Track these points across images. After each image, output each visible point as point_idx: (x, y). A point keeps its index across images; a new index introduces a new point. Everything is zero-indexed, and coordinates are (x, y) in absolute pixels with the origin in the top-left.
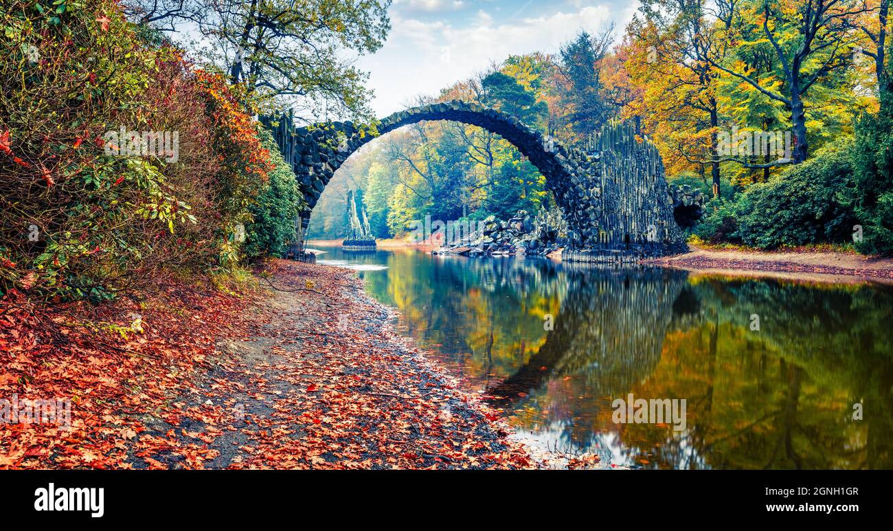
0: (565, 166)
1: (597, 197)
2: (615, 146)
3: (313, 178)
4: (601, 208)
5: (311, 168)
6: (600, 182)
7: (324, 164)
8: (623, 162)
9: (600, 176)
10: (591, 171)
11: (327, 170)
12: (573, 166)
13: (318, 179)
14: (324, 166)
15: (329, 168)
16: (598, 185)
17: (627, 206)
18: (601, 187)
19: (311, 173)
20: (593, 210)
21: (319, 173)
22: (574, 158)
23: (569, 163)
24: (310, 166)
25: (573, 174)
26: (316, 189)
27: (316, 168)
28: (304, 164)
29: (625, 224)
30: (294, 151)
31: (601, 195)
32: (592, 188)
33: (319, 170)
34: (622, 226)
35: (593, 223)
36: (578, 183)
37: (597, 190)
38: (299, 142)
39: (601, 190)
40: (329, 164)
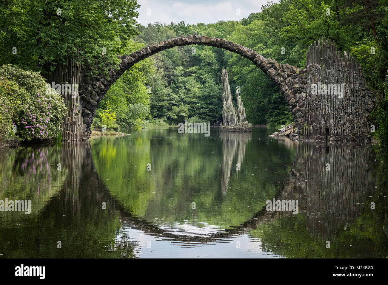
0: (276, 78)
1: (303, 100)
2: (321, 60)
3: (91, 92)
4: (306, 108)
5: (90, 85)
6: (306, 89)
7: (98, 83)
8: (326, 73)
9: (305, 84)
10: (299, 80)
11: (100, 86)
12: (283, 77)
13: (94, 92)
14: (98, 84)
15: (101, 85)
16: (304, 91)
17: (328, 106)
18: (306, 92)
19: (89, 88)
20: (299, 110)
21: (95, 88)
22: (284, 71)
23: (279, 75)
24: (89, 84)
25: (283, 84)
26: (92, 99)
27: (93, 85)
28: (86, 83)
29: (326, 120)
30: (79, 75)
31: (306, 98)
32: (300, 93)
33: (95, 87)
34: (323, 122)
35: (299, 120)
36: (287, 90)
37: (303, 95)
38: (82, 68)
39: (306, 95)
40: (101, 82)
